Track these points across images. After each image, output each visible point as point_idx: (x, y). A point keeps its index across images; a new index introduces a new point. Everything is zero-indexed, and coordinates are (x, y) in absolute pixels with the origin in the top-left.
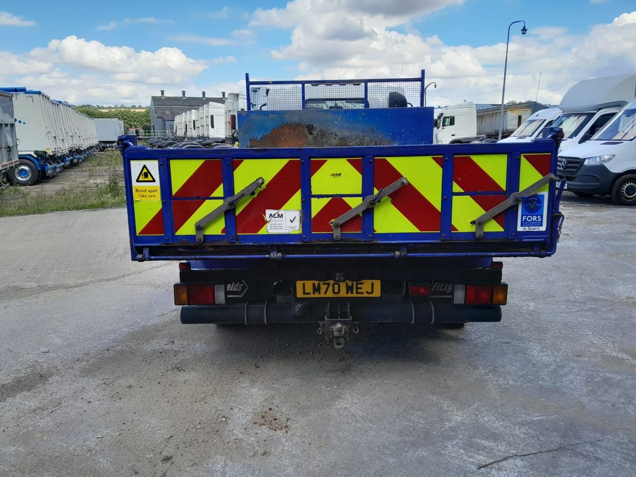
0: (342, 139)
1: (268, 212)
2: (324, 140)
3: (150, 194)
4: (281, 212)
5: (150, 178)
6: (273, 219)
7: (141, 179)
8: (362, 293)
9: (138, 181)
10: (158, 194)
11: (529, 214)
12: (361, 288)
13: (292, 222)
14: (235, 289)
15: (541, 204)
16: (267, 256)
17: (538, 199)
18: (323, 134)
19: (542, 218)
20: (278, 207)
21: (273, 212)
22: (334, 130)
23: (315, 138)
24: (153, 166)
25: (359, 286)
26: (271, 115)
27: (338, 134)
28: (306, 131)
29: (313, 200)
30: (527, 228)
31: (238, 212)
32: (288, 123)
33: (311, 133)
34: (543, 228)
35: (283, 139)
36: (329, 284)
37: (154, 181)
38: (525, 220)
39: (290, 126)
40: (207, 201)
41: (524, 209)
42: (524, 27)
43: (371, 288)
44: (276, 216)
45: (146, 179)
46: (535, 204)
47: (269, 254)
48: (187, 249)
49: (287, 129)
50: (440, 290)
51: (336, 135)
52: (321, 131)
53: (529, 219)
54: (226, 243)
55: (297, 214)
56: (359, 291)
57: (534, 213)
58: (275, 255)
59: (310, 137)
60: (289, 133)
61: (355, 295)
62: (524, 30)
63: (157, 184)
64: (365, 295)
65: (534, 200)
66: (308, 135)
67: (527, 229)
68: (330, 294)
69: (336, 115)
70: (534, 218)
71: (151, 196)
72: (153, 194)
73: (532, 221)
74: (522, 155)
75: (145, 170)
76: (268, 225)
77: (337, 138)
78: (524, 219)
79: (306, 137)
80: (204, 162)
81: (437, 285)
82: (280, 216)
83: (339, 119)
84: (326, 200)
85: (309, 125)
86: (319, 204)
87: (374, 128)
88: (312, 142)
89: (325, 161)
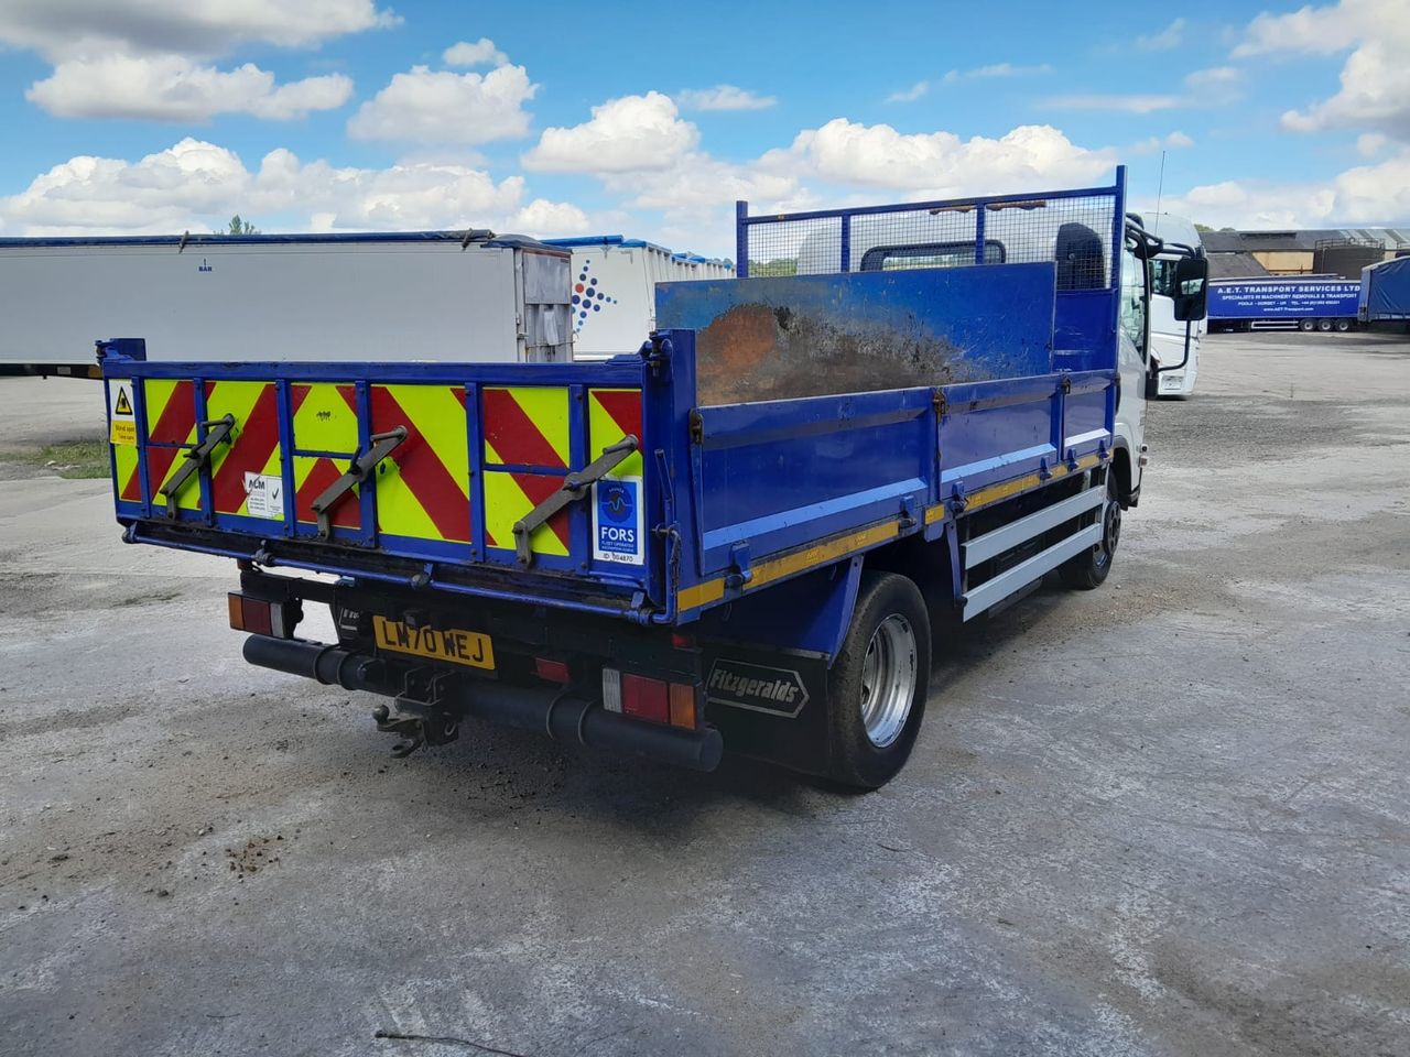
0: (845, 339)
1: (250, 476)
2: (811, 341)
4: (263, 478)
5: (127, 409)
6: (255, 490)
7: (119, 410)
8: (468, 657)
9: (117, 412)
10: (134, 436)
11: (612, 523)
12: (464, 647)
13: (275, 497)
15: (631, 503)
16: (252, 556)
17: (625, 491)
18: (808, 329)
19: (635, 534)
20: (258, 469)
21: (256, 476)
22: (830, 320)
23: (792, 339)
25: (462, 642)
26: (711, 289)
27: (837, 327)
28: (776, 322)
29: (296, 459)
30: (610, 553)
31: (215, 472)
32: (742, 306)
33: (784, 327)
34: (638, 559)
35: (733, 338)
36: (419, 630)
37: (130, 412)
38: (606, 536)
39: (745, 311)
40: (181, 450)
41: (602, 511)
43: (478, 650)
44: (257, 484)
45: (123, 410)
46: (621, 503)
47: (255, 553)
49: (741, 317)
50: (726, 687)
51: (833, 331)
52: (804, 321)
53: (613, 534)
55: (279, 485)
56: (463, 652)
57: (620, 522)
58: (261, 556)
59: (783, 335)
60: (744, 326)
61: (457, 659)
63: (133, 418)
64: (472, 662)
65: (619, 494)
66: (779, 329)
67: (611, 557)
68: (422, 651)
69: (835, 286)
70: (622, 534)
71: (128, 439)
72: (129, 434)
73: (618, 540)
74: (590, 390)
75: (122, 396)
76: (248, 500)
77: (836, 338)
78: (603, 533)
79: (776, 335)
80: (177, 385)
81: (720, 676)
82: (262, 485)
83: (840, 295)
84: (312, 461)
85: (781, 308)
86: (303, 468)
87: (914, 314)
88: (786, 346)
89: (310, 387)
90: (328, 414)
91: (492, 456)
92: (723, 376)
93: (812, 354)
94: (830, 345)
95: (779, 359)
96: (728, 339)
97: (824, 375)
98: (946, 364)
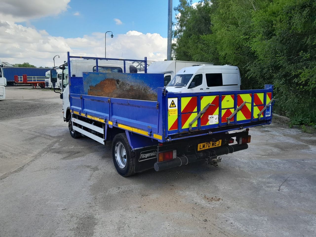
0: (131, 86)
1: (209, 116)
2: (124, 87)
3: (174, 112)
4: (213, 116)
5: (174, 106)
6: (211, 119)
7: (171, 106)
8: (216, 145)
9: (170, 107)
10: (177, 112)
13: (216, 119)
14: (154, 155)
16: (208, 134)
18: (123, 84)
20: (212, 114)
21: (211, 116)
22: (128, 82)
23: (120, 86)
24: (176, 100)
25: (216, 143)
26: (100, 74)
27: (130, 84)
28: (116, 83)
29: (222, 110)
31: (201, 117)
32: (108, 79)
33: (118, 84)
34: (270, 115)
36: (207, 144)
37: (175, 107)
38: (267, 113)
39: (108, 80)
40: (193, 114)
42: (112, 34)
43: (219, 143)
44: (212, 117)
45: (173, 106)
47: (208, 133)
48: (182, 135)
49: (108, 81)
51: (129, 85)
52: (123, 82)
54: (197, 130)
55: (217, 116)
57: (268, 111)
58: (211, 133)
59: (118, 85)
60: (109, 83)
61: (214, 146)
62: (112, 36)
63: (177, 108)
66: (117, 84)
68: (207, 148)
71: (174, 113)
72: (175, 112)
74: (267, 93)
75: (173, 102)
76: (209, 121)
77: (129, 86)
79: (116, 85)
80: (192, 98)
82: (213, 117)
83: (130, 77)
84: (226, 110)
85: (117, 80)
86: (223, 112)
87: (143, 82)
88: (119, 88)
89: (225, 96)
90: (229, 101)
91: (254, 104)
92: (104, 95)
93: (124, 89)
94: (128, 87)
95: (117, 90)
96: (105, 86)
97: (127, 94)
98: (149, 91)
